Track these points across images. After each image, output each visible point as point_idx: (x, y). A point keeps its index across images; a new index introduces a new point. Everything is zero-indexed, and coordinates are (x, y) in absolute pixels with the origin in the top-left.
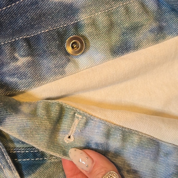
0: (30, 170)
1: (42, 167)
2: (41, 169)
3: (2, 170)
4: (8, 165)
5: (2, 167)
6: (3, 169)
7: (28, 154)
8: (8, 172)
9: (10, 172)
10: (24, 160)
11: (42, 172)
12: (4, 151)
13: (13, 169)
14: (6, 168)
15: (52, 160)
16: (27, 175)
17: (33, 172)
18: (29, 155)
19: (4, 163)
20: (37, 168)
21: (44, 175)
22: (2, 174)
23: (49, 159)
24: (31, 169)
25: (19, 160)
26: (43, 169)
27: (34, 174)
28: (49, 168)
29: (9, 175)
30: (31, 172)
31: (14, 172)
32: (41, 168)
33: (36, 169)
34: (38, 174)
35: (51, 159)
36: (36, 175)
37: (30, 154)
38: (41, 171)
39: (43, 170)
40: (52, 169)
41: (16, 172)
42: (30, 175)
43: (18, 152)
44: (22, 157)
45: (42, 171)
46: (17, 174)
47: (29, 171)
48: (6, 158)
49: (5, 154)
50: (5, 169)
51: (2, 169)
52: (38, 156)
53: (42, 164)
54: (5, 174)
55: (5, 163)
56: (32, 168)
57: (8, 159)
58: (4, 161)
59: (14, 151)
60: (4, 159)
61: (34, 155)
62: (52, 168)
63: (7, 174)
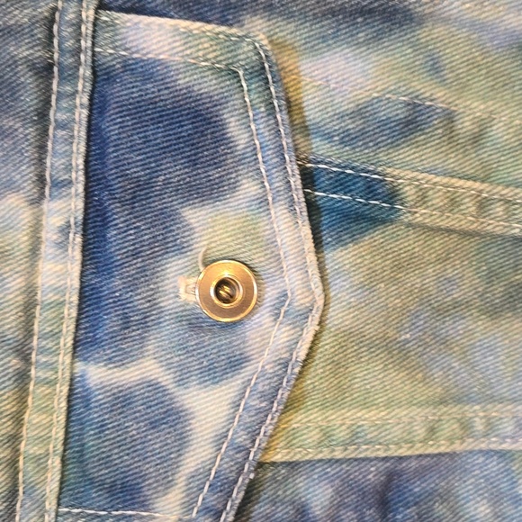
0: (345, 230)
1: (381, 231)
2: (376, 237)
3: (265, 208)
4: (290, 194)
5: (270, 199)
6: (271, 206)
7: (350, 180)
8: (285, 216)
9: (289, 219)
10: (334, 196)
11: (379, 247)
12: (287, 144)
13: (301, 212)
14: (282, 203)
15: (416, 218)
16: (333, 245)
17: (354, 240)
18: (354, 184)
19: (278, 182)
20: (366, 231)
21: (383, 254)
22: (265, 218)
23: (410, 212)
24: (347, 229)
25: (317, 193)
26: (383, 238)
27: (356, 247)
28: (402, 238)
29: (286, 226)
30: (345, 237)
31: (300, 222)
32: (377, 235)
33: (363, 232)
34: (366, 247)
35: (416, 213)
36: (362, 249)
37: (357, 182)
38: (375, 241)
39: (382, 240)
40: (409, 245)
41: (307, 222)
42: (342, 246)
43: (320, 166)
44: (331, 184)
45: (379, 244)
46: (306, 231)
47: (342, 233)
48: (289, 169)
49: (286, 156)
50: (276, 204)
51: (268, 204)
52: (379, 194)
53: (383, 222)
54: (272, 223)
55: (281, 183)
56: (351, 227)
57: (293, 175)
58: (281, 178)
59: (309, 162)
60: (281, 171)
61: (369, 187)
62: (411, 242)
63: (277, 222)
